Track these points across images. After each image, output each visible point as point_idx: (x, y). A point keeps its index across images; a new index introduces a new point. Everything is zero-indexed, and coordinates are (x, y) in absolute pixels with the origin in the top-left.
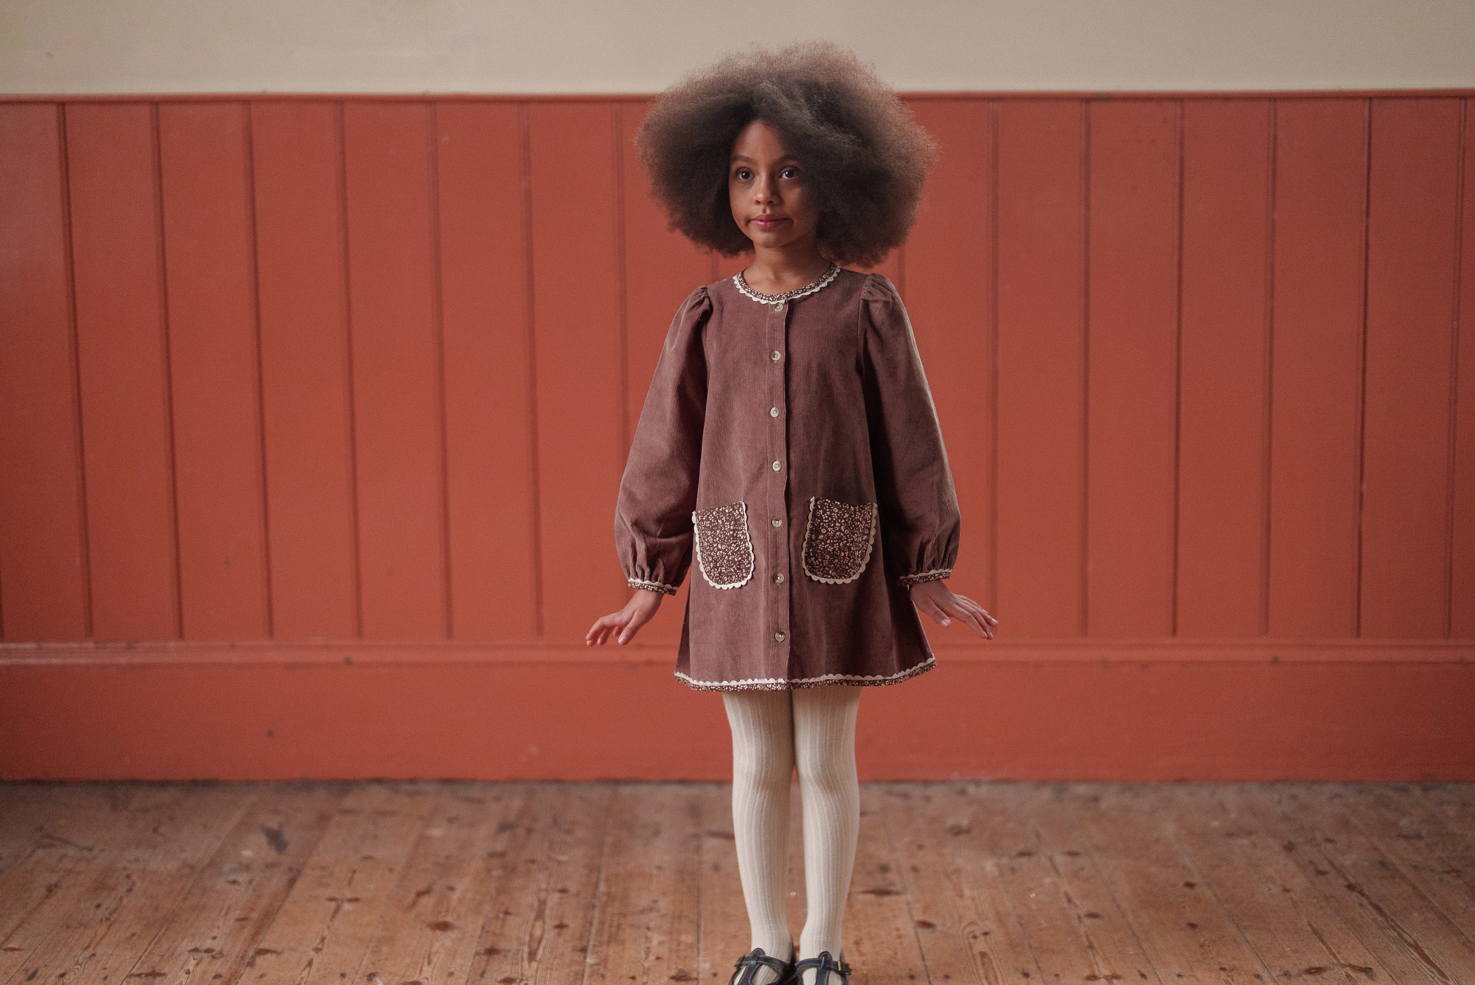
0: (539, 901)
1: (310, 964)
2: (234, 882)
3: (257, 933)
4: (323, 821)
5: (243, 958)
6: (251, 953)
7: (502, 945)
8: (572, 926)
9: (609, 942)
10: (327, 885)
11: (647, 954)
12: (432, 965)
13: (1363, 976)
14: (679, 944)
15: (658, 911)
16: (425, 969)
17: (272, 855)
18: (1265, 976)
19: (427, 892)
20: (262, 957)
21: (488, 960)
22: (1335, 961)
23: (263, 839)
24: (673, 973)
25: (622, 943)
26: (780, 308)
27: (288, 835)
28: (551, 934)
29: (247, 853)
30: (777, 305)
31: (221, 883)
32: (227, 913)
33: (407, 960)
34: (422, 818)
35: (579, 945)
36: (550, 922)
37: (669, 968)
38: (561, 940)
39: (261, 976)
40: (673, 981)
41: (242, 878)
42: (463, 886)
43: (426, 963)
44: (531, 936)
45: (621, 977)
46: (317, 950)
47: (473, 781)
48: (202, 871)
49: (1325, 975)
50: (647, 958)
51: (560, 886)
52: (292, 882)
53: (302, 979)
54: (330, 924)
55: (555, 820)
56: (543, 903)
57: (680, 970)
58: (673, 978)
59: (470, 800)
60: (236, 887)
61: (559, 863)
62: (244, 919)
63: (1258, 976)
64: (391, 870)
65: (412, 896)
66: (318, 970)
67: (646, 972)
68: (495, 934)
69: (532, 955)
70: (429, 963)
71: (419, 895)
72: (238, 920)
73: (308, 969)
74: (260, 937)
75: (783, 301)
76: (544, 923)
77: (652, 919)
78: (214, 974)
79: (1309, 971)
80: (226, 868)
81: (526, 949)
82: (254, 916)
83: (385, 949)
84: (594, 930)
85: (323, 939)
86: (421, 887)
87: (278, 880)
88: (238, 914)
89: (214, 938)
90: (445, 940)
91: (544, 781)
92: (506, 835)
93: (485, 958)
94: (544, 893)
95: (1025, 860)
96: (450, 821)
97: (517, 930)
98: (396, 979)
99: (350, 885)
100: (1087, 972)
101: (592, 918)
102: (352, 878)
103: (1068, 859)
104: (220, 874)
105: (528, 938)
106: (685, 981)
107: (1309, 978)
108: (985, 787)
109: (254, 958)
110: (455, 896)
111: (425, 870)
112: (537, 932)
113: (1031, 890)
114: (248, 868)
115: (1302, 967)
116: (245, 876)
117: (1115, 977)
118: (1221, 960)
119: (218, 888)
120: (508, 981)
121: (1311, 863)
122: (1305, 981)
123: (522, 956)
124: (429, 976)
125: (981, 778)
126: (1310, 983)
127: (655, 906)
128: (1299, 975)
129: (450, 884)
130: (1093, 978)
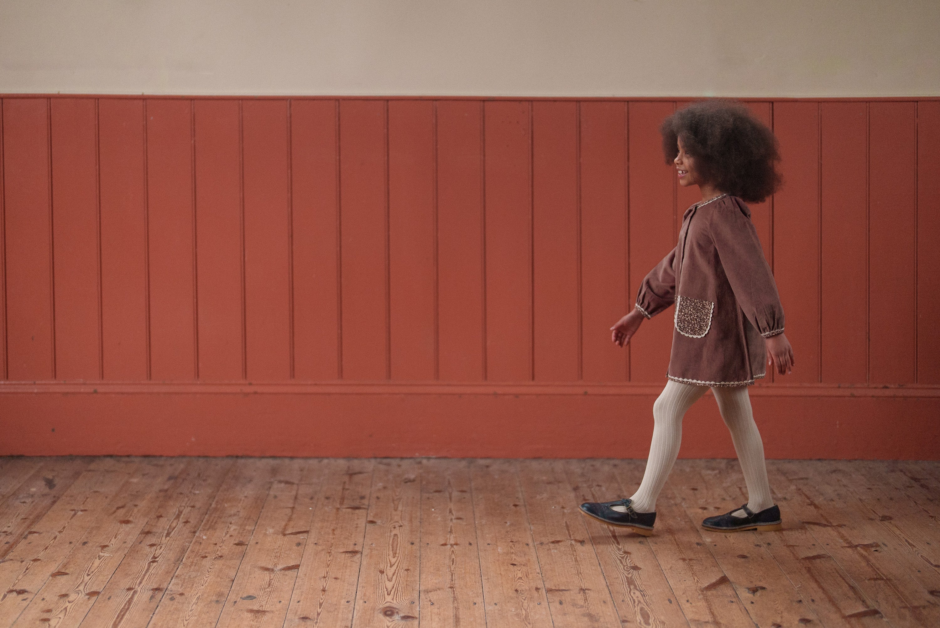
0: (179, 511)
1: (55, 538)
2: (24, 502)
3: (31, 525)
4: (77, 475)
5: (21, 535)
6: (26, 533)
7: (154, 530)
8: (192, 522)
9: (209, 529)
10: (72, 504)
11: (226, 534)
12: (117, 539)
13: (579, 544)
14: (244, 530)
15: (239, 516)
16: (112, 540)
17: (47, 490)
18: (531, 544)
19: (123, 507)
20: (31, 535)
21: (145, 536)
22: (569, 538)
23: (43, 483)
24: (236, 542)
25: (215, 529)
27: (56, 481)
28: (180, 525)
29: (33, 490)
31: (17, 503)
32: (17, 516)
33: (105, 536)
34: (129, 474)
35: (193, 530)
36: (181, 520)
37: (235, 540)
38: (185, 528)
39: (30, 543)
40: (235, 546)
41: (29, 500)
42: (143, 504)
43: (114, 538)
44: (170, 526)
45: (210, 544)
46: (60, 532)
47: (161, 456)
48: (8, 497)
49: (560, 544)
50: (225, 536)
51: (192, 504)
52: (54, 502)
53: (50, 544)
54: (69, 521)
55: (199, 475)
56: (181, 512)
57: (240, 541)
58: (235, 544)
59: (157, 465)
60: (25, 504)
61: (195, 494)
62: (26, 519)
63: (527, 545)
64: (106, 497)
65: (114, 509)
66: (58, 541)
67: (223, 542)
68: (152, 525)
69: (168, 535)
70: (115, 538)
71: (118, 508)
72: (22, 519)
73: (53, 540)
74: (32, 527)
76: (179, 521)
77: (234, 520)
78: (5, 542)
79: (553, 542)
80: (21, 496)
81: (166, 532)
82: (31, 517)
83: (94, 532)
84: (203, 524)
85: (64, 528)
86: (120, 504)
87: (47, 501)
88: (23, 516)
89: (9, 527)
90: (126, 528)
91: (199, 456)
92: (172, 481)
93: (144, 535)
94: (183, 508)
95: (437, 494)
96: (144, 475)
97: (164, 523)
98: (97, 544)
99: (83, 504)
100: (443, 542)
101: (204, 518)
102: (85, 501)
103: (459, 494)
104: (17, 499)
105: (168, 527)
106: (241, 545)
107: (552, 545)
108: (432, 461)
109: (27, 535)
110: (136, 510)
111: (124, 497)
112: (174, 525)
113: (433, 507)
114: (32, 496)
115: (551, 541)
116: (30, 500)
117: (456, 544)
118: (513, 538)
119: (15, 505)
120: (152, 545)
121: (583, 496)
122: (549, 546)
123: (163, 535)
124: (114, 543)
125: (430, 456)
126: (551, 547)
127: (238, 513)
128: (547, 544)
129: (136, 503)
130: (445, 545)
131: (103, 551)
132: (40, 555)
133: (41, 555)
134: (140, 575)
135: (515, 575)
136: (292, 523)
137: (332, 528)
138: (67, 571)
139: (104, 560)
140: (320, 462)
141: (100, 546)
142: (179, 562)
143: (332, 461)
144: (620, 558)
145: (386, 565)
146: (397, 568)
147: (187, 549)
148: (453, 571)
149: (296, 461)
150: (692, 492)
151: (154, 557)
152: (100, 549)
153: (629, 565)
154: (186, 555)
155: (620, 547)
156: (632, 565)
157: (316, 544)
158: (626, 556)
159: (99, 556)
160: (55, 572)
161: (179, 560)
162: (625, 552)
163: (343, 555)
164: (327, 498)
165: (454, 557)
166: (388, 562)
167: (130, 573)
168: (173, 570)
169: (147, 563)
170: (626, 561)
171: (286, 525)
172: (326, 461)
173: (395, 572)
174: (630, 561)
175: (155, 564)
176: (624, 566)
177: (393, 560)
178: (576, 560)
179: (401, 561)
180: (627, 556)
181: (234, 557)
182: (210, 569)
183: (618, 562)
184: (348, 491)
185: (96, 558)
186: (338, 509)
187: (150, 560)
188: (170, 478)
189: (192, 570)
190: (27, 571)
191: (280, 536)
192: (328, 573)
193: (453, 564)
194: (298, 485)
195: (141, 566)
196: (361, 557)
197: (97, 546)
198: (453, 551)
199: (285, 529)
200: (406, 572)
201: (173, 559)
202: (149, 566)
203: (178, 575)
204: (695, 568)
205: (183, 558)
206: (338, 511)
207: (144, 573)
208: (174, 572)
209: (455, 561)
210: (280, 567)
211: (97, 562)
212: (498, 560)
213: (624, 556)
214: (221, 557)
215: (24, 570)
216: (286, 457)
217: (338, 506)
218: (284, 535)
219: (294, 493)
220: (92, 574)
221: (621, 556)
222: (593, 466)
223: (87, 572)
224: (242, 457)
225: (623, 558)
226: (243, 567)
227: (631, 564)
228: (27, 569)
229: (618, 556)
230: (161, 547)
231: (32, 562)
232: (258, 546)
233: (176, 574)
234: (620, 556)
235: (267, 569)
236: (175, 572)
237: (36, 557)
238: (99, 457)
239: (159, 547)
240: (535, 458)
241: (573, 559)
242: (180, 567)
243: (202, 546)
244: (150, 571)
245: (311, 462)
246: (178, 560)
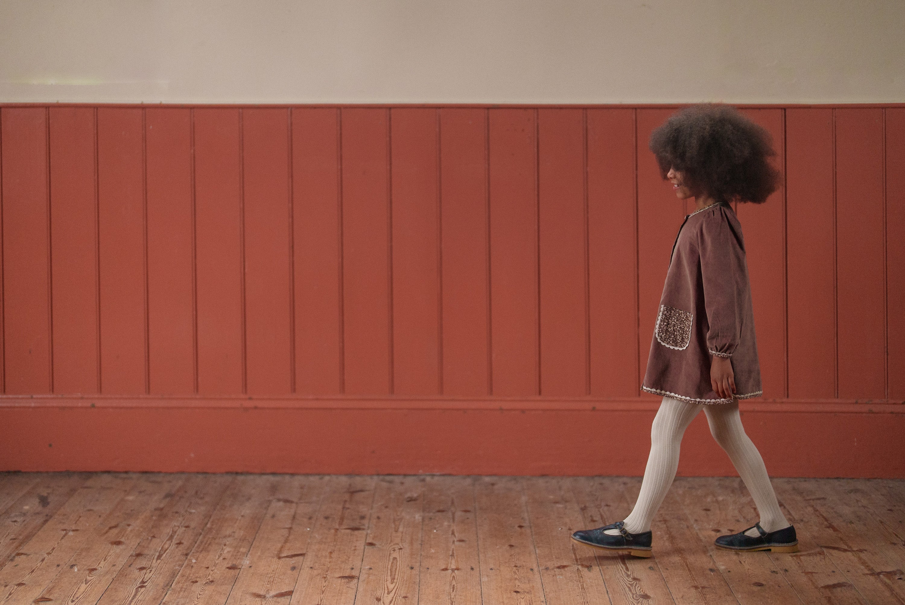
0: (173, 531)
1: (43, 560)
2: (15, 521)
3: (20, 545)
4: (72, 491)
5: (8, 557)
6: (13, 555)
7: (146, 552)
8: (185, 543)
9: (201, 551)
10: (64, 523)
11: (219, 557)
12: (106, 561)
13: (586, 570)
14: (238, 552)
15: (234, 537)
16: (101, 563)
17: (40, 509)
18: (536, 569)
19: (115, 527)
20: (19, 557)
21: (136, 559)
22: (576, 563)
23: (38, 500)
24: (229, 565)
25: (208, 551)
27: (51, 499)
28: (173, 546)
29: (26, 507)
31: (8, 522)
32: (6, 536)
33: (94, 559)
34: (125, 491)
35: (185, 552)
36: (175, 541)
37: (228, 563)
38: (177, 550)
39: (16, 566)
40: (227, 570)
41: (20, 519)
42: (136, 524)
44: (162, 548)
45: (202, 567)
46: (48, 554)
47: (159, 472)
49: (566, 569)
50: (218, 559)
51: (186, 524)
52: (46, 521)
53: (36, 567)
55: (197, 492)
56: (174, 532)
57: (233, 565)
58: (228, 568)
59: (154, 482)
60: (16, 524)
61: (191, 513)
62: (15, 539)
63: (532, 570)
64: (100, 516)
65: (107, 528)
66: (46, 563)
67: (215, 565)
68: (144, 547)
69: (159, 557)
70: (104, 560)
71: (111, 528)
72: (11, 539)
73: (41, 563)
76: (172, 542)
77: (229, 541)
79: (559, 567)
80: (12, 515)
81: (157, 554)
82: (21, 537)
83: (84, 554)
84: (196, 545)
85: (53, 549)
86: (113, 524)
87: (39, 520)
88: (13, 536)
90: (117, 549)
91: (198, 473)
92: (168, 500)
93: (134, 558)
94: (177, 528)
95: (440, 514)
96: (140, 492)
97: (156, 545)
98: (85, 567)
99: (76, 523)
100: (444, 567)
101: (197, 540)
102: (78, 520)
103: (463, 513)
104: (8, 518)
105: (160, 549)
106: (234, 569)
107: (557, 570)
108: (436, 478)
109: (14, 557)
110: (129, 529)
111: (118, 516)
112: (166, 546)
113: (435, 528)
114: (25, 514)
115: (556, 565)
116: (22, 519)
117: (458, 569)
118: (517, 562)
119: (6, 524)
120: (142, 569)
121: (591, 516)
122: (555, 571)
123: (154, 557)
124: (103, 566)
125: (435, 473)
126: (557, 573)
127: (233, 534)
128: (553, 569)
129: (129, 523)
130: (446, 569)
131: (91, 575)
132: (25, 579)
133: (26, 579)
134: (126, 601)
135: (519, 603)
136: (288, 545)
137: (329, 551)
138: (51, 597)
139: (91, 584)
140: (321, 479)
141: (88, 570)
142: (168, 587)
143: (334, 478)
144: (629, 586)
145: (383, 591)
146: (394, 595)
147: (178, 573)
148: (453, 598)
149: (297, 478)
150: (703, 513)
151: (143, 582)
152: (88, 572)
153: (638, 593)
154: (176, 580)
155: (629, 573)
156: (642, 593)
157: (311, 568)
158: (636, 582)
159: (86, 580)
160: (39, 597)
161: (168, 585)
162: (634, 579)
163: (339, 580)
164: (327, 518)
165: (455, 584)
166: (386, 589)
167: (116, 599)
168: (161, 596)
169: (135, 589)
170: (635, 589)
171: (282, 547)
172: (327, 478)
173: (392, 600)
174: (639, 588)
175: (143, 589)
176: (633, 594)
177: (391, 586)
178: (583, 588)
179: (399, 587)
180: (637, 583)
181: (226, 582)
182: (200, 595)
183: (627, 589)
184: (348, 511)
185: (83, 583)
186: (337, 530)
187: (138, 585)
189: (180, 596)
190: (10, 596)
191: (275, 559)
192: (323, 601)
193: (453, 591)
194: (297, 503)
195: (128, 592)
196: (358, 583)
197: (85, 570)
198: (454, 577)
199: (280, 551)
200: (403, 600)
201: (162, 584)
202: (137, 591)
203: (166, 601)
204: (708, 596)
205: (173, 583)
206: (336, 532)
207: (130, 599)
208: (162, 598)
209: (455, 588)
210: (273, 593)
211: (83, 587)
212: (501, 587)
213: (634, 583)
214: (212, 581)
215: (7, 596)
216: (287, 474)
217: (337, 527)
218: (279, 558)
219: (292, 512)
220: (77, 600)
221: (630, 583)
222: (601, 484)
223: (72, 598)
224: (242, 474)
225: (632, 585)
226: (234, 593)
227: (640, 592)
228: (10, 594)
229: (627, 583)
230: (151, 571)
231: (16, 587)
232: (252, 571)
233: (164, 601)
234: (629, 583)
235: (259, 596)
236: (163, 599)
237: (20, 581)
238: (96, 472)
239: (148, 571)
240: (543, 475)
241: (580, 586)
242: (169, 592)
243: (193, 570)
244: (137, 597)
245: (312, 478)
246: (167, 585)
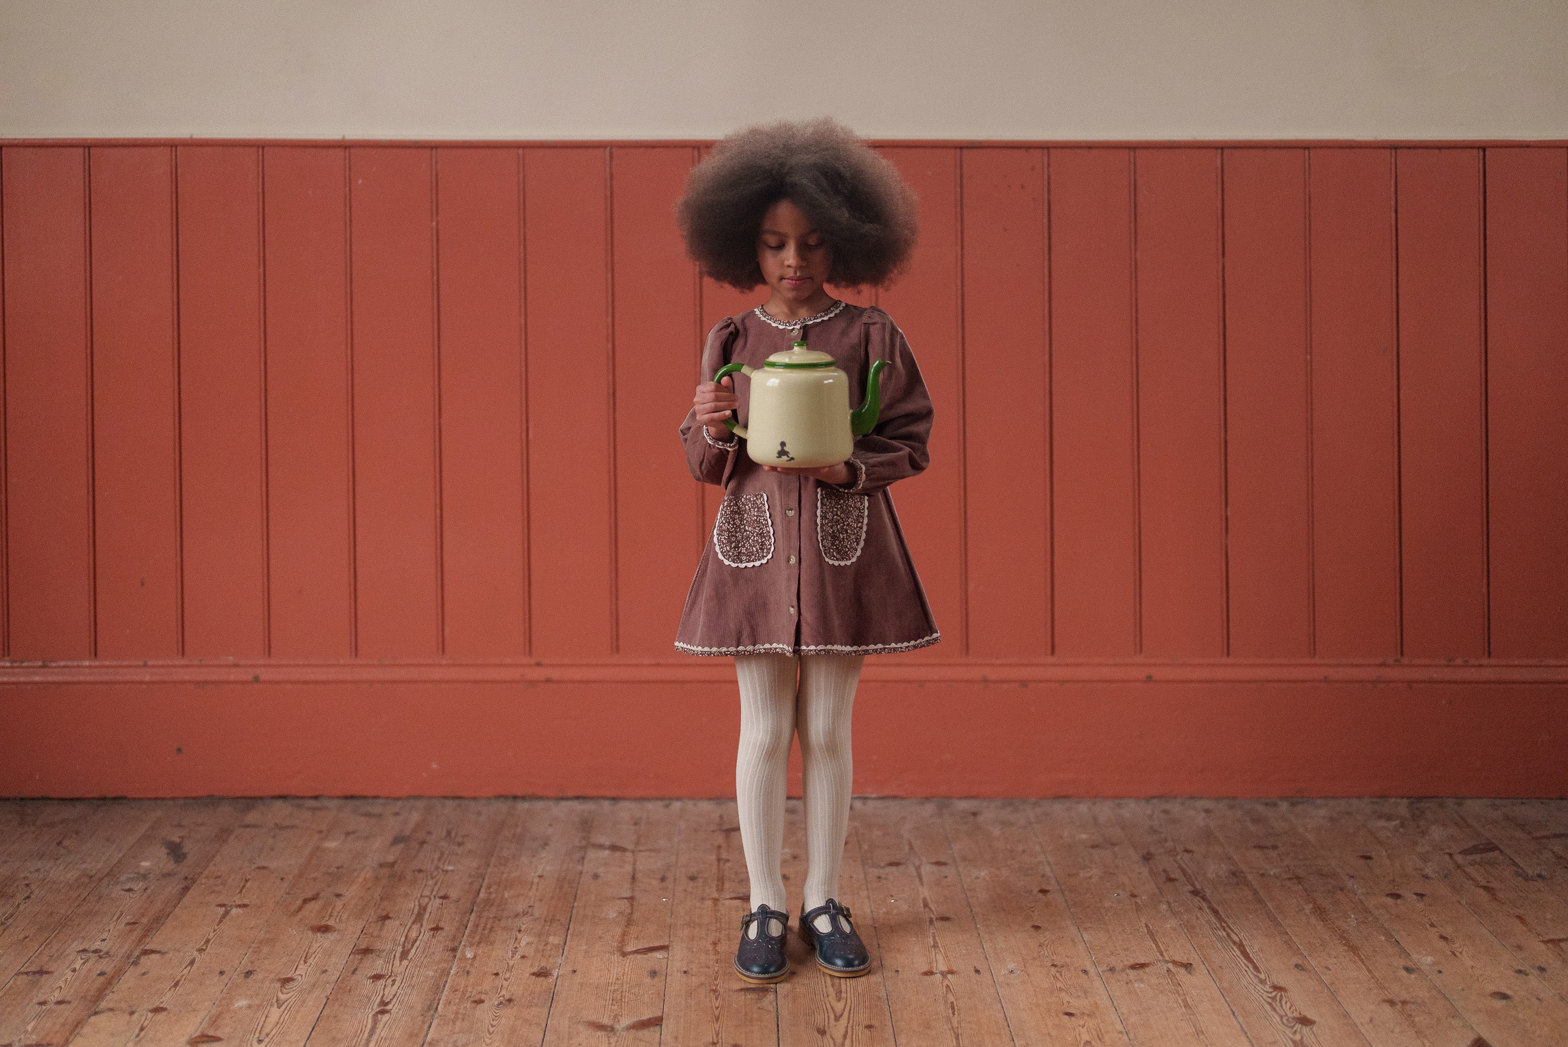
0: (420, 905)
1: (192, 963)
2: (129, 890)
3: (145, 936)
4: (223, 834)
5: (128, 958)
6: (137, 953)
7: (378, 945)
8: (447, 928)
9: (479, 943)
10: (219, 892)
11: (514, 953)
12: (308, 964)
13: (1182, 971)
14: (546, 944)
15: (532, 915)
16: (300, 967)
17: (171, 866)
18: (1092, 971)
19: (314, 898)
20: (146, 957)
21: (362, 959)
22: (1161, 958)
23: (163, 851)
24: (535, 970)
25: (492, 944)
26: (795, 333)
27: (187, 847)
28: (426, 935)
29: (146, 864)
30: (794, 329)
31: (117, 891)
32: (118, 918)
33: (285, 959)
34: (320, 832)
35: (450, 945)
36: (427, 925)
37: (531, 966)
38: (434, 941)
39: (144, 974)
40: (534, 977)
41: (138, 886)
42: (352, 892)
43: (302, 962)
44: (406, 937)
45: (485, 974)
46: (200, 950)
47: (376, 797)
48: (101, 880)
49: (1147, 970)
50: (512, 957)
51: (442, 893)
52: (186, 889)
53: (182, 976)
54: (216, 927)
55: (449, 833)
56: (423, 909)
57: (542, 968)
58: (533, 974)
59: (368, 815)
60: (130, 895)
61: (447, 871)
62: (134, 923)
63: (1085, 972)
64: (281, 880)
65: (299, 902)
66: (198, 968)
67: (510, 969)
68: (372, 936)
69: (404, 954)
70: (305, 962)
71: (306, 901)
72: (128, 924)
73: (188, 968)
74: (148, 940)
75: (798, 327)
76: (421, 926)
77: (524, 923)
78: (98, 972)
79: (1133, 967)
80: (123, 879)
81: (400, 949)
82: (145, 920)
83: (265, 950)
84: (467, 932)
85: (208, 941)
86: (309, 894)
87: (173, 888)
88: (129, 918)
89: (104, 940)
90: (325, 940)
91: (445, 797)
92: (400, 847)
93: (360, 957)
94: (427, 900)
95: (893, 869)
96: (348, 834)
97: (393, 933)
98: (272, 976)
99: (241, 892)
100: (925, 969)
101: (468, 921)
102: (244, 886)
104: (117, 883)
105: (403, 939)
106: (545, 976)
107: (1132, 973)
109: (138, 957)
110: (339, 904)
111: (315, 879)
112: (413, 934)
113: (892, 896)
114: (144, 877)
115: (1128, 963)
116: (140, 885)
117: (951, 972)
118: (1055, 957)
119: (113, 895)
120: (377, 977)
122: (1127, 974)
123: (395, 955)
124: (304, 973)
126: (1132, 977)
127: (530, 910)
128: (1123, 970)
129: (338, 892)
130: (930, 973)
131: (285, 991)
132: (164, 999)
133: (167, 1000)
134: (359, 1040)
135: (1077, 1036)
136: (633, 930)
137: (711, 939)
138: (218, 1034)
139: (288, 1008)
140: (667, 806)
141: (279, 980)
142: (432, 1012)
143: (690, 804)
144: (1270, 1000)
145: (826, 1016)
146: (849, 1022)
147: (444, 986)
148: (958, 1028)
149: (623, 804)
151: (383, 1003)
152: (278, 985)
153: (1290, 1015)
154: (443, 998)
155: (1262, 976)
156: (1296, 1015)
157: (685, 972)
158: (1279, 994)
159: (277, 1001)
160: (196, 1035)
161: (431, 1008)
162: (1276, 988)
163: (742, 996)
164: (692, 878)
165: (953, 999)
166: (830, 1010)
167: (340, 1036)
168: (421, 1029)
169: (370, 1016)
170: (1282, 1006)
171: (624, 934)
172: (677, 805)
173: (846, 1032)
174: (1288, 1005)
175: (386, 1017)
176: (1281, 1017)
177: (838, 1006)
178: (1187, 1006)
179: (852, 1007)
180: (1281, 996)
181: (535, 1001)
182: (492, 1026)
183: (1267, 1007)
184: (729, 865)
185: (272, 1005)
186: (716, 900)
187: (376, 1009)
188: (397, 840)
189: (457, 1030)
190: (143, 1034)
191: (616, 957)
192: (720, 1035)
193: (954, 1014)
194: (633, 852)
195: (359, 1023)
196: (777, 1000)
197: (272, 981)
198: (948, 986)
199: (622, 942)
200: (867, 1032)
201: (419, 1007)
202: (375, 1022)
203: (433, 1040)
204: (1417, 1019)
205: (438, 1004)
206: (716, 905)
207: (366, 1035)
208: (424, 1033)
209: (956, 1007)
210: (625, 1022)
211: (275, 1013)
212: (1038, 1006)
213: (1276, 996)
214: (510, 1000)
215: (137, 1031)
216: (604, 798)
217: (715, 895)
218: (624, 954)
219: (628, 868)
220: (267, 1040)
221: (1270, 995)
222: (1166, 812)
223: (257, 1035)
224: (523, 798)
225: (1274, 998)
226: (554, 1022)
227: (1293, 1012)
228: (142, 1029)
229: (1264, 996)
230: (394, 981)
231: (150, 1015)
232: (578, 978)
233: (429, 1038)
234: (1268, 995)
235: (601, 1027)
236: (427, 1035)
237: (157, 1004)
238: (261, 798)
239: (390, 981)
241: (1180, 1001)
242: (435, 1022)
243: (472, 979)
244: (378, 1031)
245: (650, 806)
246: (429, 1009)
